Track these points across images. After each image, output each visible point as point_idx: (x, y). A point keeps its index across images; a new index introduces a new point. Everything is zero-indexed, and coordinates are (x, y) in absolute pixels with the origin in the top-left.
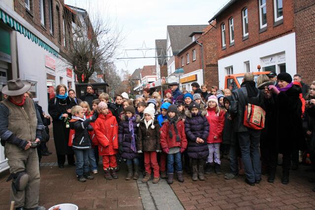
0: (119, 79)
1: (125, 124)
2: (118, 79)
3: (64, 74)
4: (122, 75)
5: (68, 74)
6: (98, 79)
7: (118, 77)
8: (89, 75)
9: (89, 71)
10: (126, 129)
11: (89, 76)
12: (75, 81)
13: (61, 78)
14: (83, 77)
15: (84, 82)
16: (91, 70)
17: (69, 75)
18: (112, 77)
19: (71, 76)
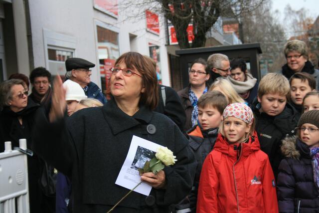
0: (281, 33)
1: (299, 170)
2: (277, 32)
3: (140, 26)
4: (289, 22)
5: (150, 26)
6: (225, 35)
7: (277, 28)
8: (205, 26)
9: (207, 14)
10: (303, 185)
11: (207, 28)
12: (168, 45)
13: (132, 37)
14: (190, 32)
15: (194, 45)
16: (212, 10)
17: (152, 28)
18: (260, 29)
19: (158, 31)
